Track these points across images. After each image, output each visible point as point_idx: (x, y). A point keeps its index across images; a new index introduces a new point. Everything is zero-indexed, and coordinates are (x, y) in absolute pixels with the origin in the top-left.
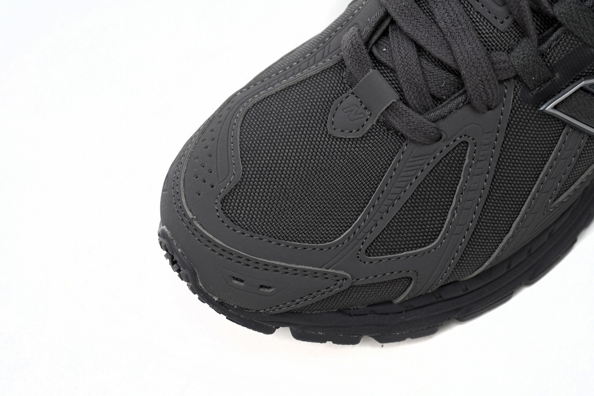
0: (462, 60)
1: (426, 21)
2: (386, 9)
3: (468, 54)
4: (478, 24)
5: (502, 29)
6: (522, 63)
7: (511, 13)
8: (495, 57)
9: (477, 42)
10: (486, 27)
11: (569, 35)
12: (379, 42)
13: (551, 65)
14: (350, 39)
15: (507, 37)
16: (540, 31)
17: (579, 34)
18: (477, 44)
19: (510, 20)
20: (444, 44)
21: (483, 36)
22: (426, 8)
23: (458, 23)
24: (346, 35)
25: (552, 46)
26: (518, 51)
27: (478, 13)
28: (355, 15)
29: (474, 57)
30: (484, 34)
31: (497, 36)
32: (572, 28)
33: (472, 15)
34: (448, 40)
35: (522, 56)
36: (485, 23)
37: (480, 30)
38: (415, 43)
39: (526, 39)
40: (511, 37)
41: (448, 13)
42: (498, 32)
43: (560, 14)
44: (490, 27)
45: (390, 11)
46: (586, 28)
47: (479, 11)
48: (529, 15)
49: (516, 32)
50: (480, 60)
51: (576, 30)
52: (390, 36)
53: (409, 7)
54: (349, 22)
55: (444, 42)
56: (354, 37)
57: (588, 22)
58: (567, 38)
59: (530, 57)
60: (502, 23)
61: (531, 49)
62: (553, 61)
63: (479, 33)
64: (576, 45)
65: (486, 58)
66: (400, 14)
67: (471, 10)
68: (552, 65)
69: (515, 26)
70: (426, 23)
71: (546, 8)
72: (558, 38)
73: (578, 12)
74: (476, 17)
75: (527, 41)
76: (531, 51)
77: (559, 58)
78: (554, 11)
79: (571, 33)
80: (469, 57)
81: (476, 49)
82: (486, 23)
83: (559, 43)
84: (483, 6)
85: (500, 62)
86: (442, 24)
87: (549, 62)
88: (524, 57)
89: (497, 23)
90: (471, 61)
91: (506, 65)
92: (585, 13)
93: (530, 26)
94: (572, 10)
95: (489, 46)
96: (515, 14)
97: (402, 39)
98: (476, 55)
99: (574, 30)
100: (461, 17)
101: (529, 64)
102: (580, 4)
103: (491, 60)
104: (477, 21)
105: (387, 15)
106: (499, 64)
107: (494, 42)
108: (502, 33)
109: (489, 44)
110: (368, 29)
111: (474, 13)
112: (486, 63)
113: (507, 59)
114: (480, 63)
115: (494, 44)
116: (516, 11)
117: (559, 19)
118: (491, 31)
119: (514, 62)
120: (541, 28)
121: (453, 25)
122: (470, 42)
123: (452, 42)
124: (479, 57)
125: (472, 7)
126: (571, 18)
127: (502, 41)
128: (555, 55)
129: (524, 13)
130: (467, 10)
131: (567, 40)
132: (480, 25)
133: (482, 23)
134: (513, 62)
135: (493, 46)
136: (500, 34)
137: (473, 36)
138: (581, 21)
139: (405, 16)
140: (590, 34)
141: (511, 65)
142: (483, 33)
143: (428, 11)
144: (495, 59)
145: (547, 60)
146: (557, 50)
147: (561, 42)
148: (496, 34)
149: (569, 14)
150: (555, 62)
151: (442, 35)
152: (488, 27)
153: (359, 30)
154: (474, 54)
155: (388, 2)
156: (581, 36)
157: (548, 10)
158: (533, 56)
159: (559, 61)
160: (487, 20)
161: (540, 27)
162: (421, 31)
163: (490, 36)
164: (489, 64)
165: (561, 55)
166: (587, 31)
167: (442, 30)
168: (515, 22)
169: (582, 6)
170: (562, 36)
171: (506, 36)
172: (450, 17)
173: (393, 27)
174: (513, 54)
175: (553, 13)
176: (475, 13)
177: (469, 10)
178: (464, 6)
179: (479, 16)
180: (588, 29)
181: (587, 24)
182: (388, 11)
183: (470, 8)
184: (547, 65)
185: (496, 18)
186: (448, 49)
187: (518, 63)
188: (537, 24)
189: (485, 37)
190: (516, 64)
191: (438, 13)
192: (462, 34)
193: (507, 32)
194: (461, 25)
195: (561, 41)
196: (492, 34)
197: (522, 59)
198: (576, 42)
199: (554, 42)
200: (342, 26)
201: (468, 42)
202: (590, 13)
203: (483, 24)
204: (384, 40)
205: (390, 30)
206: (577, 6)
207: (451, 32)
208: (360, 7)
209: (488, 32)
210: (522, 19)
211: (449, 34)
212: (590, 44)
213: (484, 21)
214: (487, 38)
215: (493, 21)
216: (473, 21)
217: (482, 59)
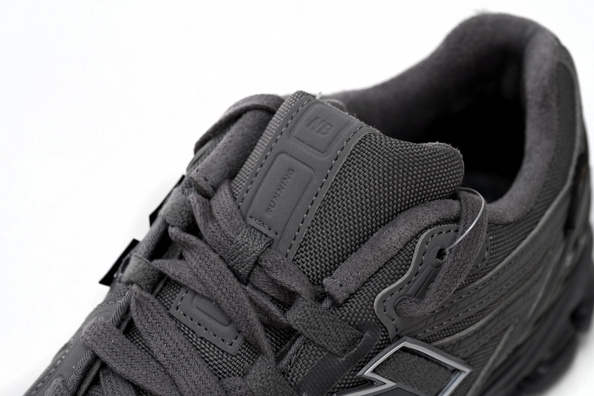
0: (190, 393)
1: (142, 356)
2: (92, 351)
3: (195, 385)
4: (203, 351)
5: (231, 352)
6: (261, 385)
7: (239, 332)
8: (228, 384)
9: (204, 370)
10: (213, 353)
11: (310, 345)
12: (90, 392)
13: (295, 384)
14: (53, 393)
15: (240, 360)
16: (276, 348)
17: (321, 342)
18: (205, 371)
19: (240, 340)
20: (167, 380)
21: (212, 364)
22: (141, 343)
23: (179, 353)
24: (48, 390)
25: (293, 361)
26: (254, 372)
27: (202, 338)
28: (58, 367)
29: (203, 387)
30: (212, 361)
31: (228, 361)
32: (311, 336)
33: (195, 342)
34: (170, 373)
35: (259, 378)
36: (211, 349)
37: (207, 357)
38: (132, 384)
39: (262, 357)
40: (245, 359)
41: (167, 343)
42: (228, 356)
43: (295, 321)
44: (218, 352)
45: (99, 352)
46: (328, 334)
47: (202, 336)
48: (260, 328)
49: (249, 353)
50: (210, 389)
51: (316, 337)
52: (102, 382)
53: (120, 344)
54: (51, 375)
55: (167, 377)
56: (59, 389)
57: (328, 327)
58: (309, 349)
59: (269, 377)
60: (231, 345)
61: (268, 367)
62: (297, 379)
63: (206, 361)
64: (320, 356)
65: (217, 386)
66: (109, 354)
67: (193, 336)
68: (297, 383)
69: (247, 346)
70: (142, 359)
71: (278, 317)
72: (298, 351)
73: (314, 316)
74: (200, 343)
75: (263, 359)
76: (269, 369)
77: (303, 375)
78: (288, 319)
79: (311, 342)
80: (197, 388)
81: (204, 378)
82: (213, 348)
83: (299, 357)
84: (206, 330)
85: (235, 388)
86: (161, 357)
87: (292, 381)
88: (262, 378)
89: (225, 346)
90: (200, 392)
91: (243, 390)
92: (323, 316)
93: (264, 341)
94: (307, 315)
95: (220, 374)
96: (244, 330)
97: (116, 383)
98: (205, 384)
99: (314, 337)
100: (182, 346)
101: (269, 386)
102: (315, 307)
103: (223, 388)
104: (202, 348)
105: (96, 358)
106: (234, 391)
107: (225, 368)
108: (233, 356)
109: (220, 371)
110: (74, 378)
111: (197, 340)
112: (218, 392)
113: (243, 384)
114: (211, 392)
115: (225, 370)
116: (244, 327)
117: (295, 327)
118: (220, 356)
119: (252, 386)
120: (277, 345)
121: (174, 356)
122: (196, 371)
123: (176, 375)
124: (209, 385)
125: (194, 332)
126: (308, 324)
127: (235, 366)
128: (298, 372)
129: (254, 327)
130: (189, 337)
131: (309, 351)
132: (206, 352)
133: (208, 348)
134: (250, 387)
135: (225, 373)
136: (231, 359)
137: (199, 363)
138: (320, 326)
139: (116, 355)
140: (333, 340)
141: (248, 389)
142: (210, 360)
143: (144, 346)
144: (228, 386)
145: (289, 379)
146: (299, 365)
147: (302, 355)
148: (226, 359)
149: (305, 319)
150: (299, 379)
151: (162, 370)
152: (215, 352)
153: (63, 381)
154: (203, 384)
155: (94, 343)
156: (323, 345)
157: (281, 319)
158: (272, 375)
159: (304, 377)
160: (213, 344)
161: (276, 343)
162: (137, 368)
163: (219, 363)
164: (222, 392)
165: (305, 370)
166: (330, 337)
167: (161, 364)
168: (246, 341)
169: (318, 308)
170: (302, 347)
171: (238, 359)
172: (170, 347)
173: (105, 371)
174: (249, 377)
175: (287, 322)
176: (199, 339)
177: (191, 336)
178: (185, 334)
179: (203, 342)
180: (329, 335)
181: (329, 329)
182: (95, 353)
183: (192, 335)
184: (290, 384)
185: (223, 341)
186: (172, 385)
187: (256, 386)
188: (272, 340)
189: (214, 364)
190: (254, 387)
191: (155, 345)
192: (186, 364)
193: (238, 354)
194: (184, 354)
195: (302, 353)
196: (221, 360)
197: (260, 381)
198: (319, 352)
199: (294, 355)
200: (43, 382)
201: (194, 372)
202: (329, 315)
203: (210, 350)
204: (96, 388)
205: (101, 375)
206: (312, 308)
207: (173, 364)
208: (63, 357)
209: (217, 358)
210: (253, 335)
211: (170, 367)
212: (336, 352)
213: (210, 346)
214: (216, 365)
215: (220, 344)
216: (197, 349)
217: (213, 388)
